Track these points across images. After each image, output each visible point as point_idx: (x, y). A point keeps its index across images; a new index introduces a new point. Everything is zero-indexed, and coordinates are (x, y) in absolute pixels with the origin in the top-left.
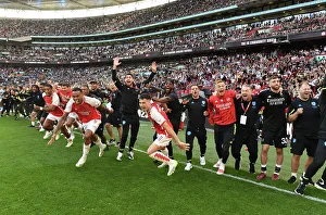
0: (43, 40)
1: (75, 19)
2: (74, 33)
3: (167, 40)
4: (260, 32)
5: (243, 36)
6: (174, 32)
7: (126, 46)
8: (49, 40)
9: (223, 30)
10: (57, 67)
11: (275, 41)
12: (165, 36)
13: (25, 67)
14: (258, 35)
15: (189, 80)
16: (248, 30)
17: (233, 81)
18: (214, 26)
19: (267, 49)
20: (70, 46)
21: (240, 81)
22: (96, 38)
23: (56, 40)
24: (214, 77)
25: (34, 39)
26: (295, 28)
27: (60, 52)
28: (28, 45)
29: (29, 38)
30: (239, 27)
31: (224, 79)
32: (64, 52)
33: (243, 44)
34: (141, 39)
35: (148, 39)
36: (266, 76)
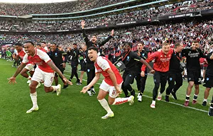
0: (39, 17)
1: (59, 4)
2: (59, 12)
3: (119, 15)
4: (181, 9)
5: (170, 12)
6: (123, 11)
7: (92, 20)
8: (43, 17)
9: (156, 8)
10: (48, 34)
11: (192, 15)
12: (117, 13)
13: (28, 34)
14: (180, 11)
15: (134, 41)
16: (173, 8)
17: (163, 42)
18: (150, 6)
19: (186, 20)
20: (56, 20)
21: (168, 41)
22: (73, 15)
23: (48, 17)
24: (150, 39)
25: (34, 17)
26: (205, 6)
27: (50, 24)
28: (30, 20)
29: (31, 16)
30: (167, 6)
31: (158, 41)
32: (53, 24)
33: (170, 17)
34: (102, 15)
35: (107, 15)
36: (185, 38)
